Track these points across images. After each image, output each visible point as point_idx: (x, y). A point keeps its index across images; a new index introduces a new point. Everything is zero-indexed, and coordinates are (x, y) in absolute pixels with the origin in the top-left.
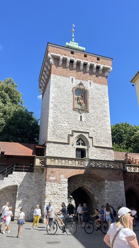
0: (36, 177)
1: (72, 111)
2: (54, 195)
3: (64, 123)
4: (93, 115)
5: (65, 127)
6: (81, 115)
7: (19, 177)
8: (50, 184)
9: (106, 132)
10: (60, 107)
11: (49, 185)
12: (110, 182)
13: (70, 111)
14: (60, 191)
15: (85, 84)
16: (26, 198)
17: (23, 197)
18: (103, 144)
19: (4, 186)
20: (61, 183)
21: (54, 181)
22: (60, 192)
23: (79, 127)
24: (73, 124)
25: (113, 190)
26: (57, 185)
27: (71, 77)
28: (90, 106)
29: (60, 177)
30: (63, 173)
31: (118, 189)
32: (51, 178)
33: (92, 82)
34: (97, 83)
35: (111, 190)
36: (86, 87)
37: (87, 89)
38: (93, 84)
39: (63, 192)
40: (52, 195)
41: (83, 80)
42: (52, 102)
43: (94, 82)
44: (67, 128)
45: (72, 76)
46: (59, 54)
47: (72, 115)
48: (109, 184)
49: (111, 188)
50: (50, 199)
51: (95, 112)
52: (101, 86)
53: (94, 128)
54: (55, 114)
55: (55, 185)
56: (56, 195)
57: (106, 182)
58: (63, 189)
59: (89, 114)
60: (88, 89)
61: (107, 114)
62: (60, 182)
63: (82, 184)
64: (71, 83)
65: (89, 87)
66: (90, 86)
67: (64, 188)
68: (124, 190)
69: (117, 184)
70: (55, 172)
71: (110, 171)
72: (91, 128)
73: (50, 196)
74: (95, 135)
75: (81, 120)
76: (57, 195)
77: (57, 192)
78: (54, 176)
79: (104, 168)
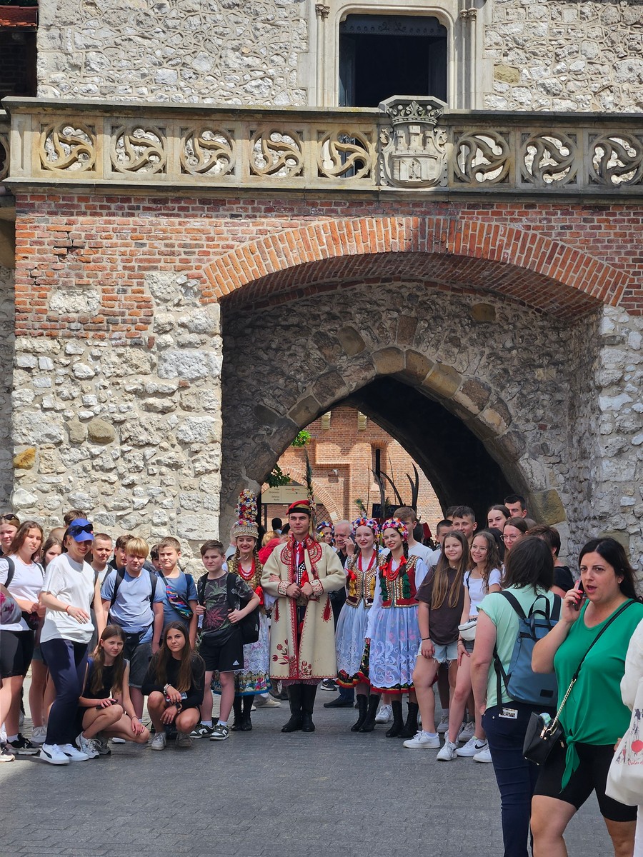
2: (96, 449)
8: (52, 354)
11: (47, 363)
14: (149, 408)
20: (152, 340)
21: (92, 327)
22: (144, 417)
26: (116, 359)
29: (146, 288)
30: (173, 254)
32: (58, 302)
39: (173, 418)
40: (75, 443)
48: (635, 338)
50: (61, 479)
55: (96, 358)
56: (116, 448)
57: (607, 327)
58: (176, 397)
62: (150, 332)
63: (404, 347)
67: (183, 387)
70: (96, 248)
73: (54, 454)
76: (126, 448)
77: (118, 417)
78: (85, 287)
79: (593, 189)
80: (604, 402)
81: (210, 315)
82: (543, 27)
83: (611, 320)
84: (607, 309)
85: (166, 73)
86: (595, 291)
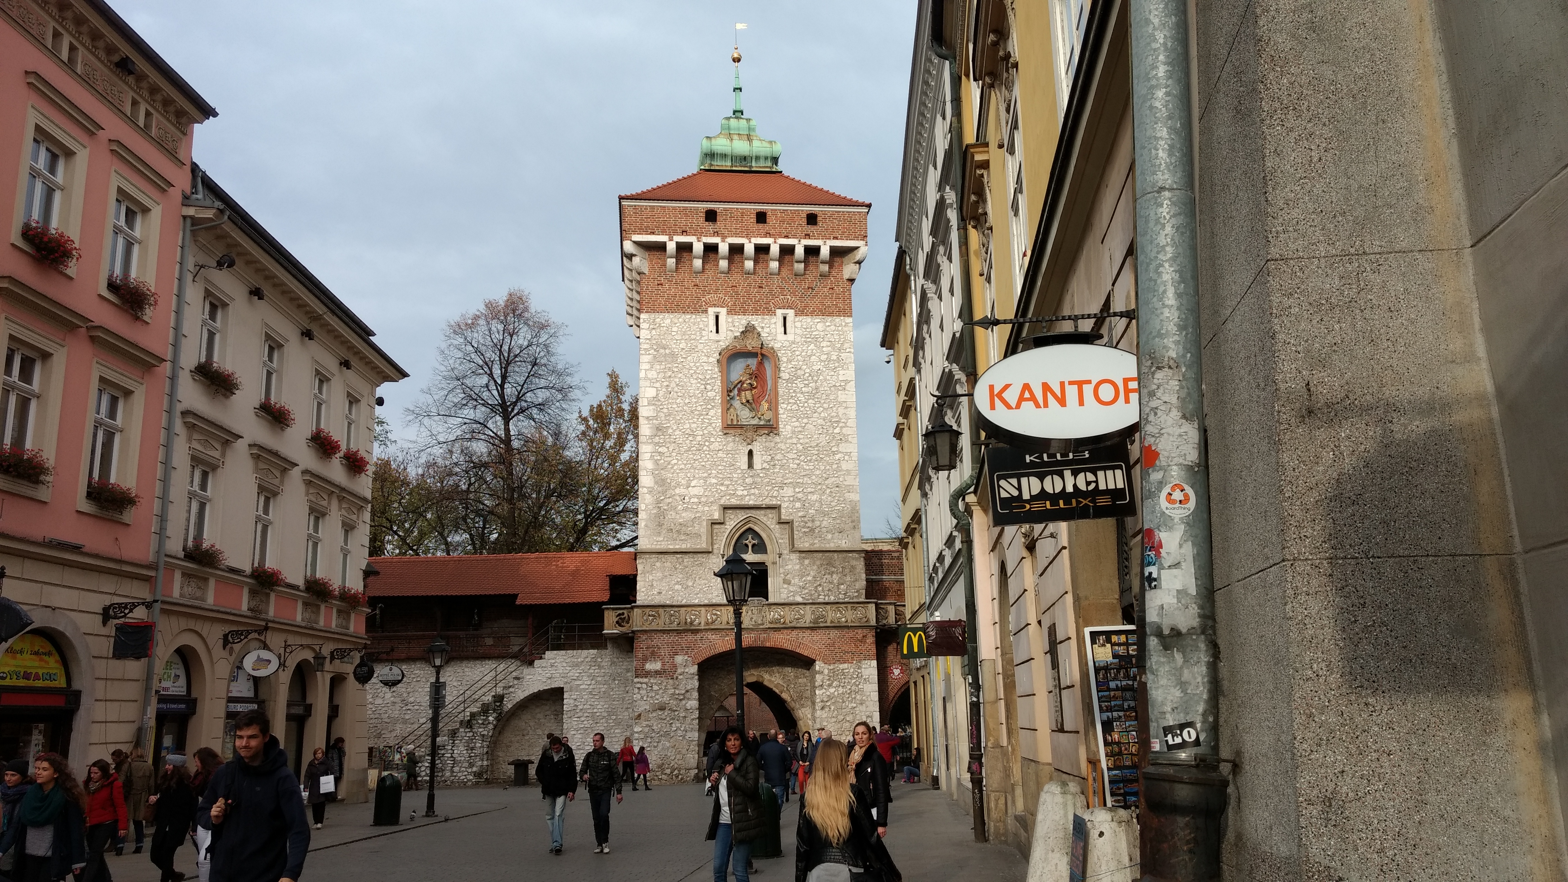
0: (613, 663)
1: (718, 440)
3: (692, 484)
4: (795, 441)
5: (696, 500)
6: (750, 447)
7: (565, 664)
8: (646, 683)
9: (842, 499)
10: (677, 432)
11: (644, 686)
12: (831, 667)
13: (712, 439)
14: (676, 699)
15: (763, 328)
16: (591, 722)
17: (583, 719)
18: (829, 542)
19: (527, 693)
22: (675, 702)
23: (745, 493)
24: (722, 484)
25: (841, 690)
26: (665, 684)
27: (712, 311)
28: (781, 411)
29: (675, 661)
30: (683, 649)
31: (857, 686)
32: (648, 666)
33: (791, 313)
34: (812, 314)
35: (832, 690)
36: (769, 338)
37: (772, 348)
38: (797, 319)
39: (684, 702)
41: (756, 312)
42: (647, 418)
43: (800, 312)
44: (703, 499)
45: (715, 306)
46: (663, 232)
47: (720, 454)
48: (826, 672)
49: (835, 684)
50: (649, 723)
51: (800, 429)
52: (828, 324)
53: (797, 490)
54: (659, 458)
55: (660, 684)
56: (666, 712)
57: (817, 668)
58: (685, 695)
59: (777, 439)
60: (777, 346)
61: (844, 431)
62: (676, 675)
63: (756, 673)
64: (714, 336)
65: (781, 336)
66: (785, 333)
67: (686, 692)
68: (875, 687)
69: (852, 670)
70: (660, 648)
71: (834, 633)
72: (785, 488)
74: (800, 514)
75: (750, 465)
76: (669, 712)
77: (667, 702)
78: (656, 661)
79: (811, 625)
80: (817, 692)
81: (694, 669)
82: (797, 567)
83: (818, 666)
84: (817, 662)
85: (677, 587)
86: (813, 657)
